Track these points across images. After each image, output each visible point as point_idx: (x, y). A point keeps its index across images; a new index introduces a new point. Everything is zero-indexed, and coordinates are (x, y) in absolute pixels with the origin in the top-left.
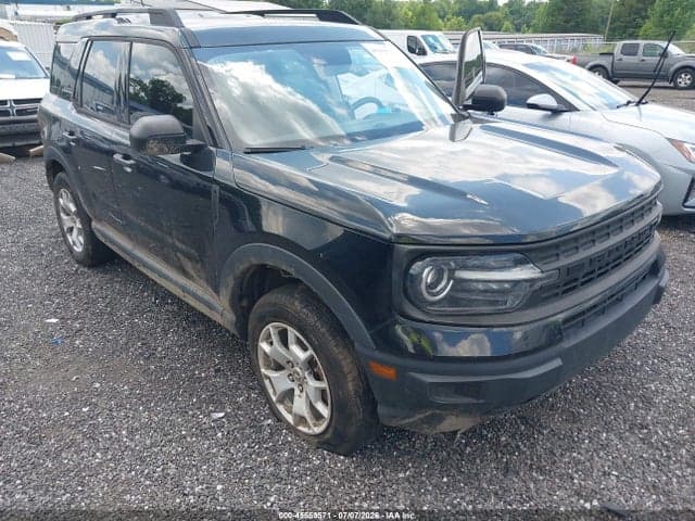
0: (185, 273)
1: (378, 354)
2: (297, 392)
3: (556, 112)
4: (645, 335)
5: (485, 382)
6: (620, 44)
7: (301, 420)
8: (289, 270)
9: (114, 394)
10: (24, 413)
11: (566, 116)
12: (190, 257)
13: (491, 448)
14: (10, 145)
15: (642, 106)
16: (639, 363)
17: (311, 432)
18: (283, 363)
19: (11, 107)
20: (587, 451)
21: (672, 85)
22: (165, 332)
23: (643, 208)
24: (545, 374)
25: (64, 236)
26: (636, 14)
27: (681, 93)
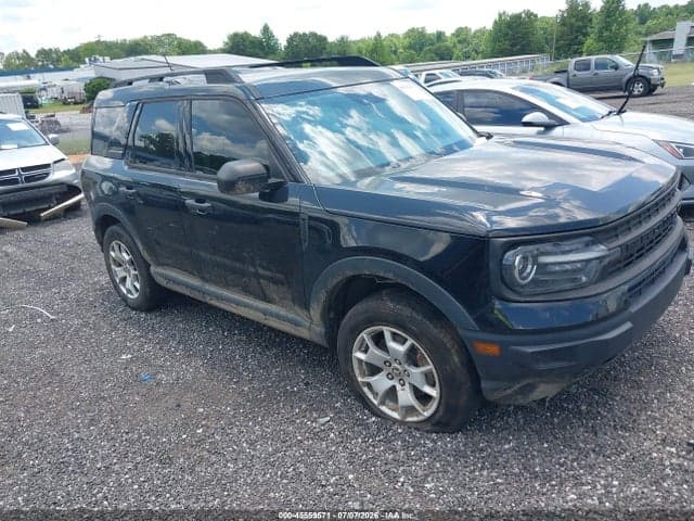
0: (265, 298)
1: (481, 335)
2: (398, 387)
3: (548, 127)
4: (675, 312)
5: (576, 346)
6: (572, 61)
7: (410, 410)
8: (386, 276)
9: (221, 415)
10: (144, 441)
11: (558, 131)
12: (275, 282)
13: (574, 417)
14: (21, 211)
15: (623, 115)
16: (677, 335)
17: (421, 418)
18: (380, 364)
19: (20, 175)
20: (659, 409)
21: (627, 94)
22: (245, 358)
23: (663, 199)
24: (619, 336)
25: (116, 287)
26: (577, 32)
27: (637, 100)
